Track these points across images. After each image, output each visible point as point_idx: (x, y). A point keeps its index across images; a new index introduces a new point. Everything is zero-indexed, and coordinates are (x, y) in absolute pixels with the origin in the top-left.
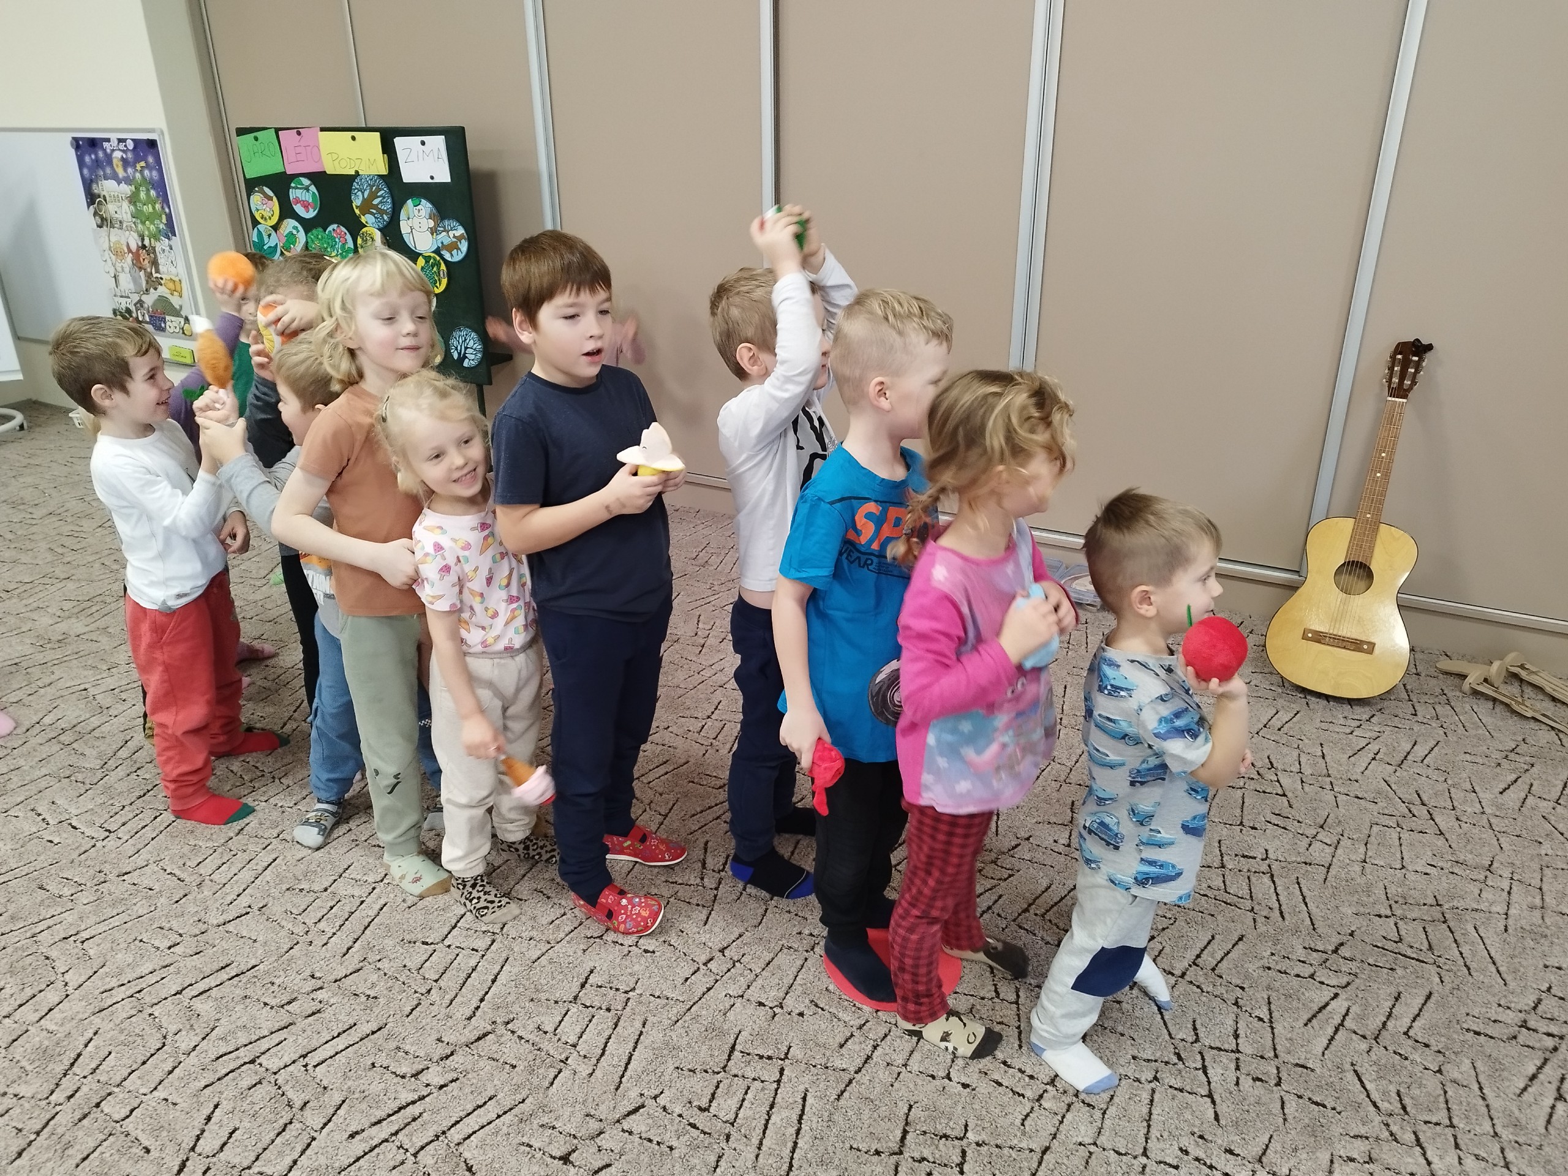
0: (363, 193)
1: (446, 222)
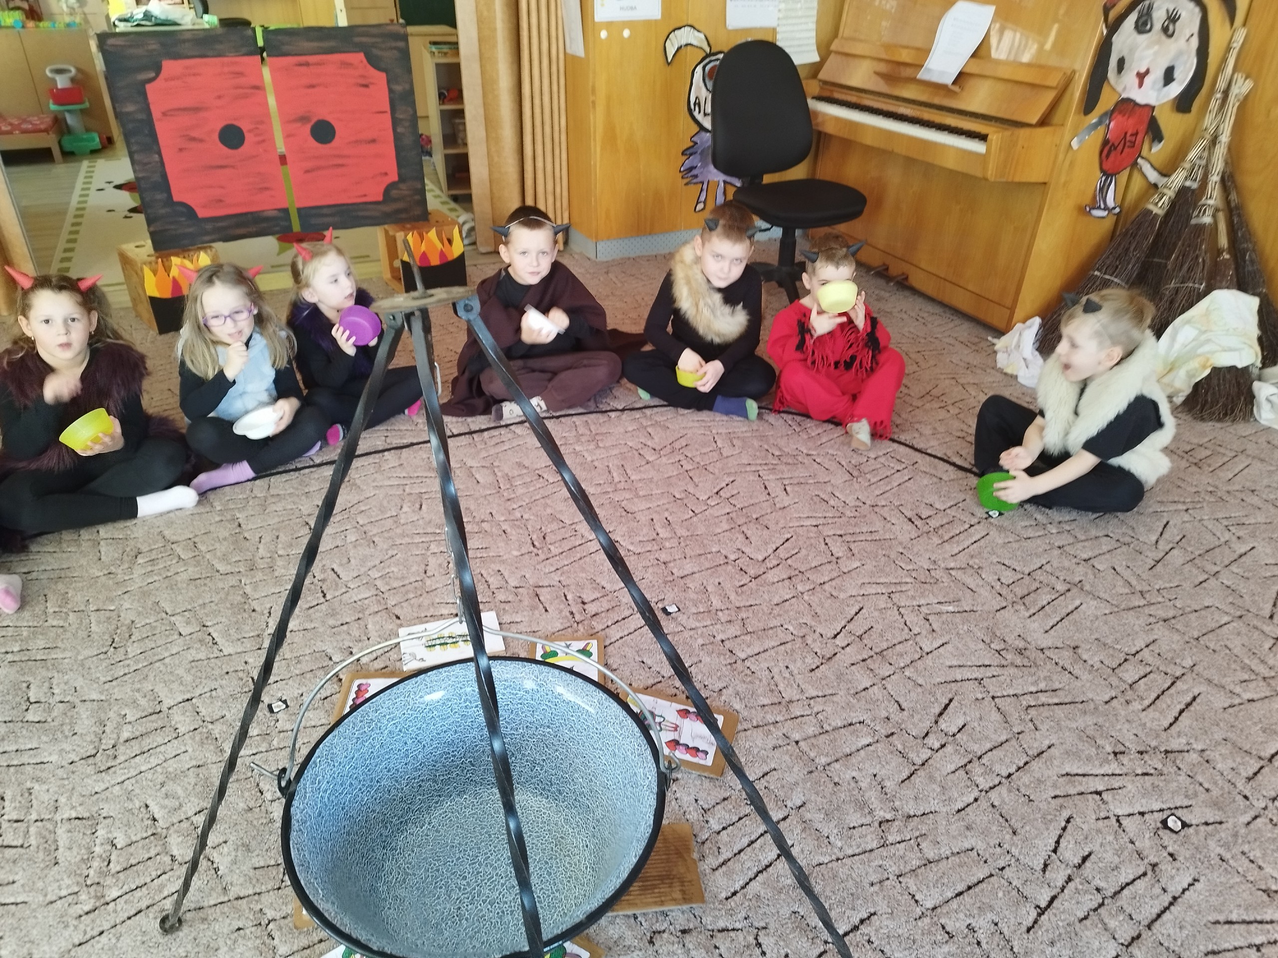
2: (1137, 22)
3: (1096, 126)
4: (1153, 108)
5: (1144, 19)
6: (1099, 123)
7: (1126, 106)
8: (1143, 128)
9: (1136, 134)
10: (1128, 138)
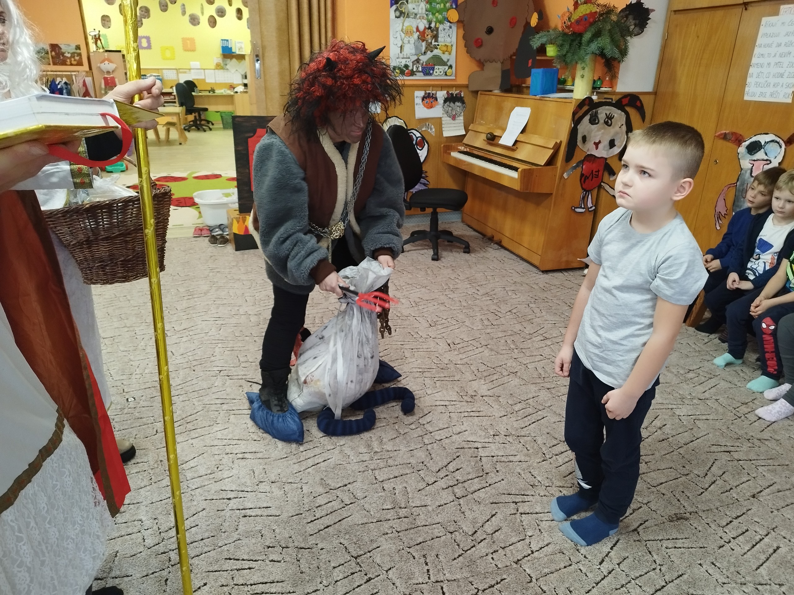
2: (590, 120)
3: (575, 168)
4: (606, 159)
5: (594, 118)
6: (577, 166)
7: (590, 158)
8: (601, 169)
9: (598, 171)
10: (594, 173)
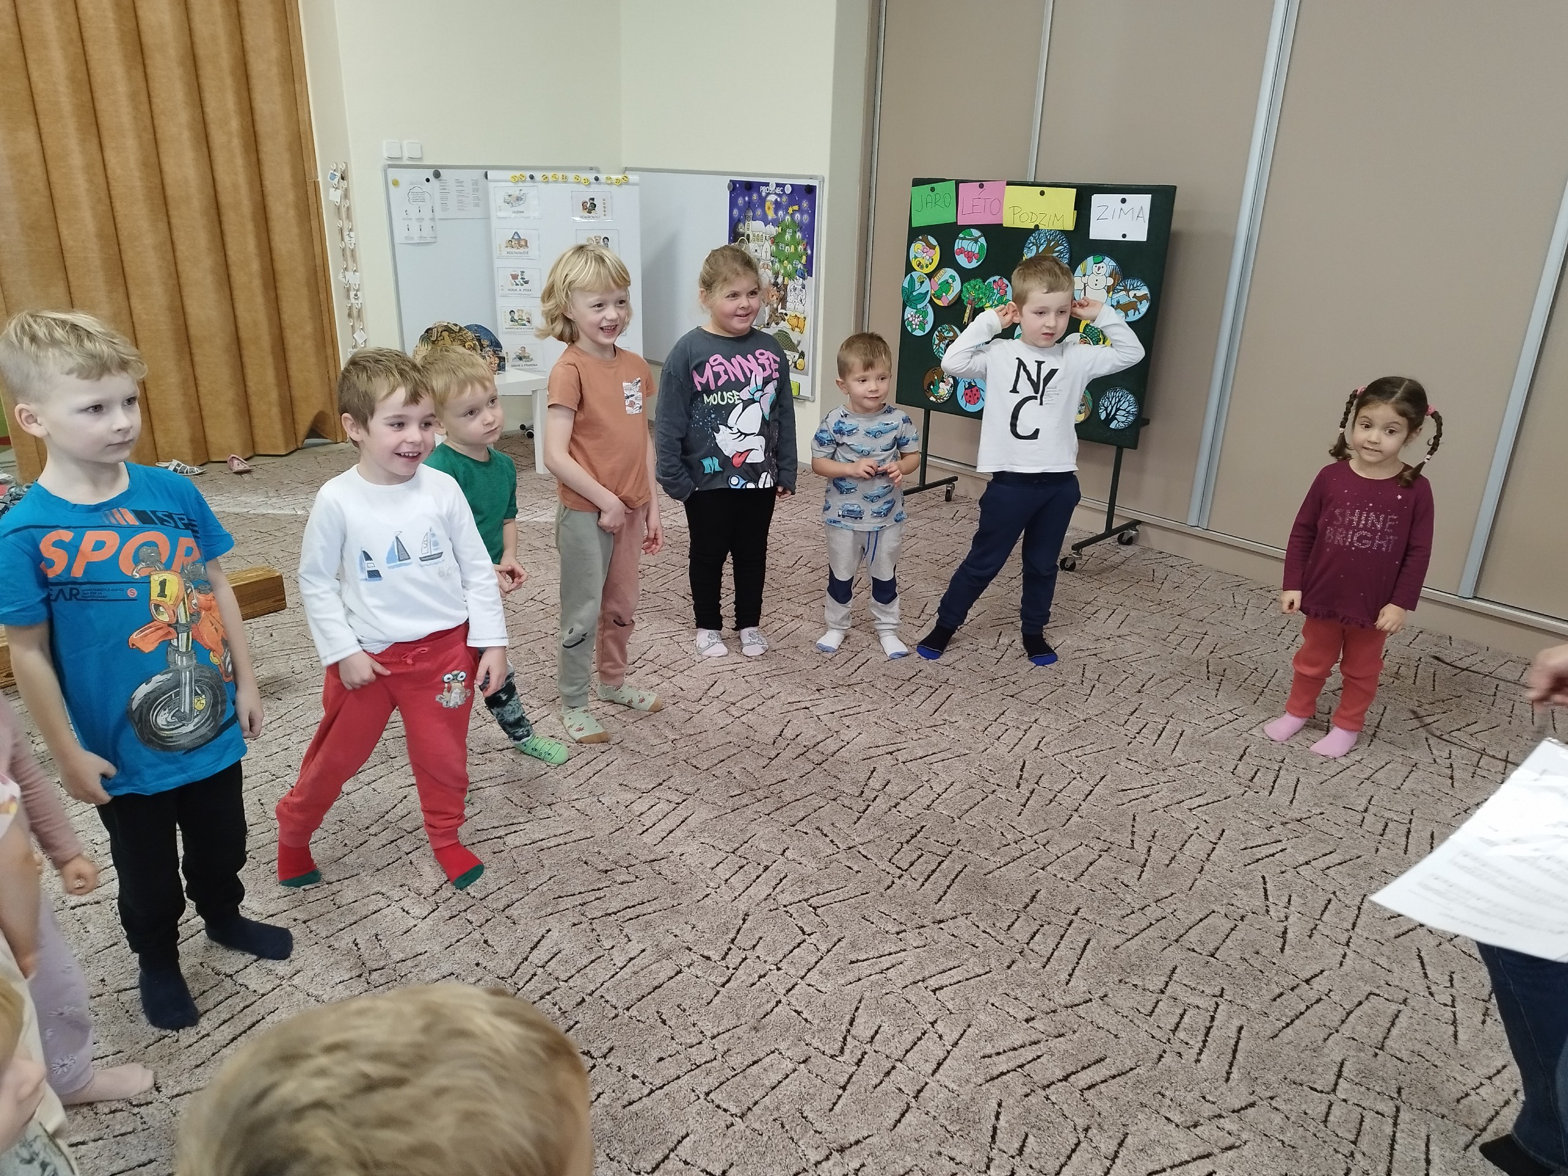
0: (1038, 248)
1: (1129, 282)
